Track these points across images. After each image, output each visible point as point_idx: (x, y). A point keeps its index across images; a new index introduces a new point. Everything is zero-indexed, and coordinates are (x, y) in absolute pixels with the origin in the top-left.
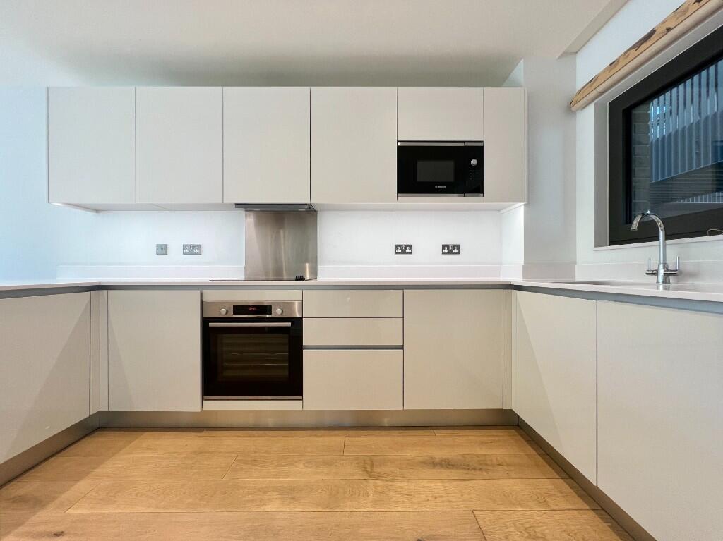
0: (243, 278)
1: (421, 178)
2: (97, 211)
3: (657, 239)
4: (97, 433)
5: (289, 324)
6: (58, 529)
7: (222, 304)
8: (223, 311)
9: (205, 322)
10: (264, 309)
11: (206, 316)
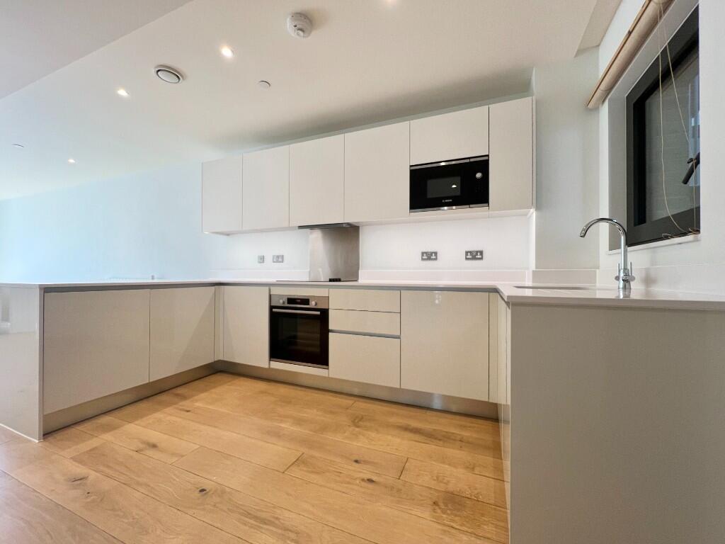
0: (308, 280)
1: (431, 194)
2: (228, 235)
4: (219, 374)
5: (318, 313)
6: (188, 409)
7: (280, 296)
8: (281, 301)
9: (271, 307)
10: (306, 301)
11: (272, 304)
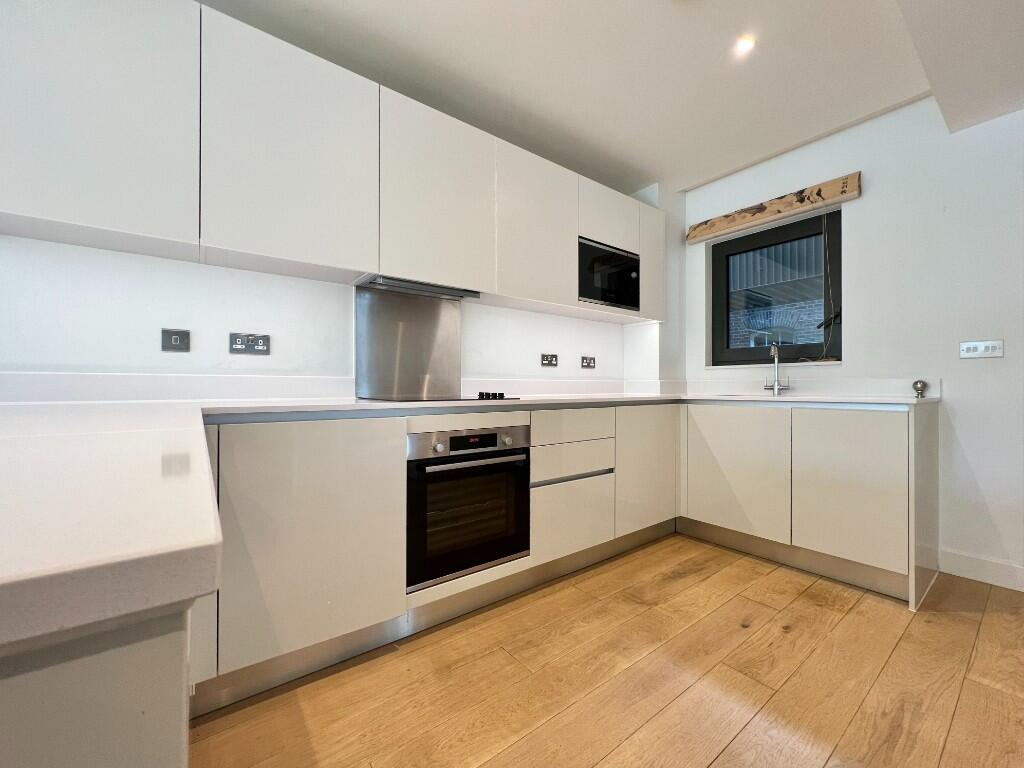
3: (773, 362)
5: (523, 457)
8: (440, 447)
